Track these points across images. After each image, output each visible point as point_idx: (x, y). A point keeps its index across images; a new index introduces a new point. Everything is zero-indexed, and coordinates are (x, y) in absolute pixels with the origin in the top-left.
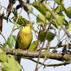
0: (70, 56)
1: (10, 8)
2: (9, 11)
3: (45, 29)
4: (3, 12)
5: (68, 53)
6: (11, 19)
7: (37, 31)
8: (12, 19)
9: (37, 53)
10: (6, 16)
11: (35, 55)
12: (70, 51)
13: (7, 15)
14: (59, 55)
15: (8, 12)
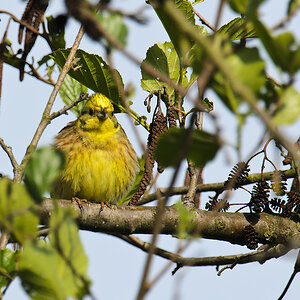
0: (281, 225)
1: (34, 18)
2: (28, 30)
3: (177, 112)
4: (5, 35)
5: (274, 211)
6: (36, 66)
7: (144, 118)
8: (40, 63)
9: (141, 213)
10: (15, 53)
11: (137, 221)
12: (284, 202)
13: (22, 47)
14: (237, 222)
15: (24, 33)
